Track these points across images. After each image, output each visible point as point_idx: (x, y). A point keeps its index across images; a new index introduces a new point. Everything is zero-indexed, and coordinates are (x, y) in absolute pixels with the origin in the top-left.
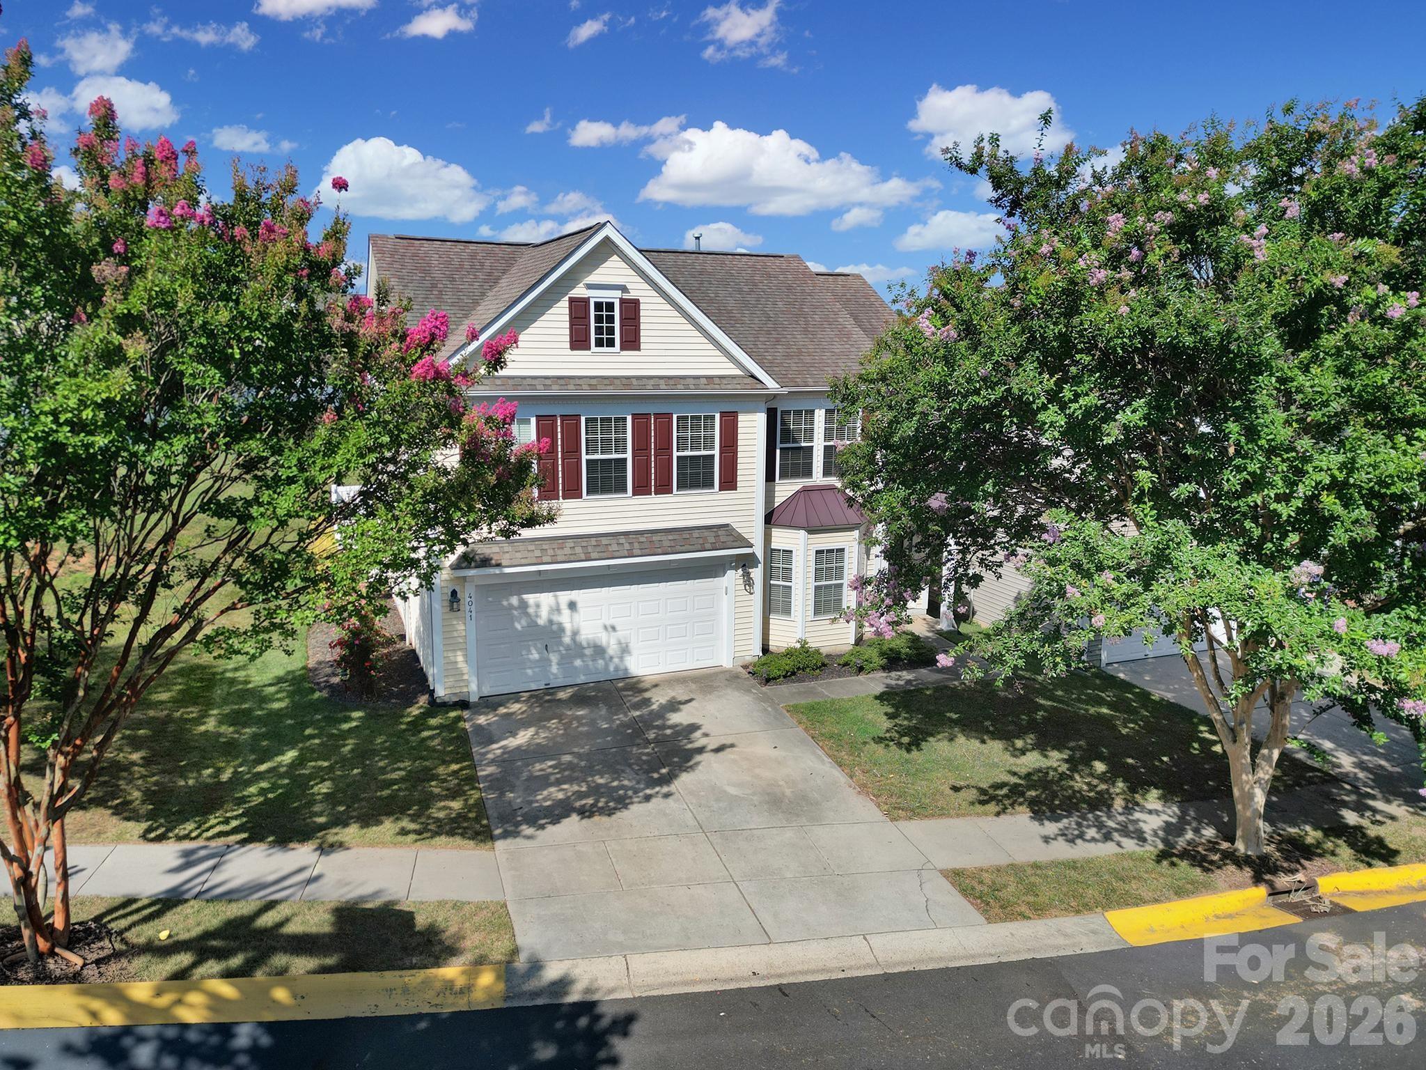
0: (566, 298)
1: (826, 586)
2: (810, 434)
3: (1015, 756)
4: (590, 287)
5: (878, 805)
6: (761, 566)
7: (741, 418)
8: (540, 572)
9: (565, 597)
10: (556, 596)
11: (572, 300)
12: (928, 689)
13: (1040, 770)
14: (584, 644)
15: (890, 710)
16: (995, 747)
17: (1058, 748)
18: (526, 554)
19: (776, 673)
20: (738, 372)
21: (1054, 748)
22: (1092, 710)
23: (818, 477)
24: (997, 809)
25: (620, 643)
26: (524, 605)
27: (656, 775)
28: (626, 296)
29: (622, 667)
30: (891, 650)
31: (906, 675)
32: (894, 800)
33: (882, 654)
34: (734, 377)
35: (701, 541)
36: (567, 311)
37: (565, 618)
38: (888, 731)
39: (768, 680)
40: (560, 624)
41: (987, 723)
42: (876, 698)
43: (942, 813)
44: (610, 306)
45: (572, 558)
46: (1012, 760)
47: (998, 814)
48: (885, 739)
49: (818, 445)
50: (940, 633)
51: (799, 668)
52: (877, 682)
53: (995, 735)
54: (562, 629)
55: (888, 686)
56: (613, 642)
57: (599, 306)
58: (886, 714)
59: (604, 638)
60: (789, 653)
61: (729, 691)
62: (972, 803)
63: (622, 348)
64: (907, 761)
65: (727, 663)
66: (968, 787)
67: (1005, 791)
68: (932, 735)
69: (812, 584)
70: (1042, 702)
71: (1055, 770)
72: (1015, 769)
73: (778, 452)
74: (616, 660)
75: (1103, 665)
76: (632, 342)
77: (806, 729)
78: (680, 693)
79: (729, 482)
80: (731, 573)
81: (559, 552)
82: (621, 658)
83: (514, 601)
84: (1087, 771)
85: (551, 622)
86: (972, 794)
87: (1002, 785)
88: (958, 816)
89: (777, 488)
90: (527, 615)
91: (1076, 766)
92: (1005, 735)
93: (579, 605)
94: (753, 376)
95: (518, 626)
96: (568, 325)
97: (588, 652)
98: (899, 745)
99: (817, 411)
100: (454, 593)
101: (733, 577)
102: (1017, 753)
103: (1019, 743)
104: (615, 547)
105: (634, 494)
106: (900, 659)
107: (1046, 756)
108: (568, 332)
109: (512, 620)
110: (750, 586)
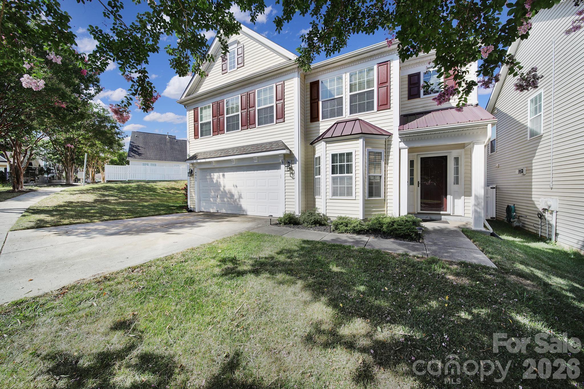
1: (341, 178)
2: (340, 90)
6: (298, 163)
7: (286, 84)
23: (346, 115)
28: (239, 45)
36: (221, 60)
44: (234, 52)
45: (216, 156)
49: (346, 95)
63: (238, 68)
69: (330, 175)
73: (320, 103)
76: (241, 64)
79: (280, 118)
80: (282, 167)
81: (214, 154)
89: (321, 125)
96: (221, 65)
99: (344, 75)
100: (192, 171)
104: (231, 152)
105: (242, 129)
108: (221, 68)
110: (293, 175)
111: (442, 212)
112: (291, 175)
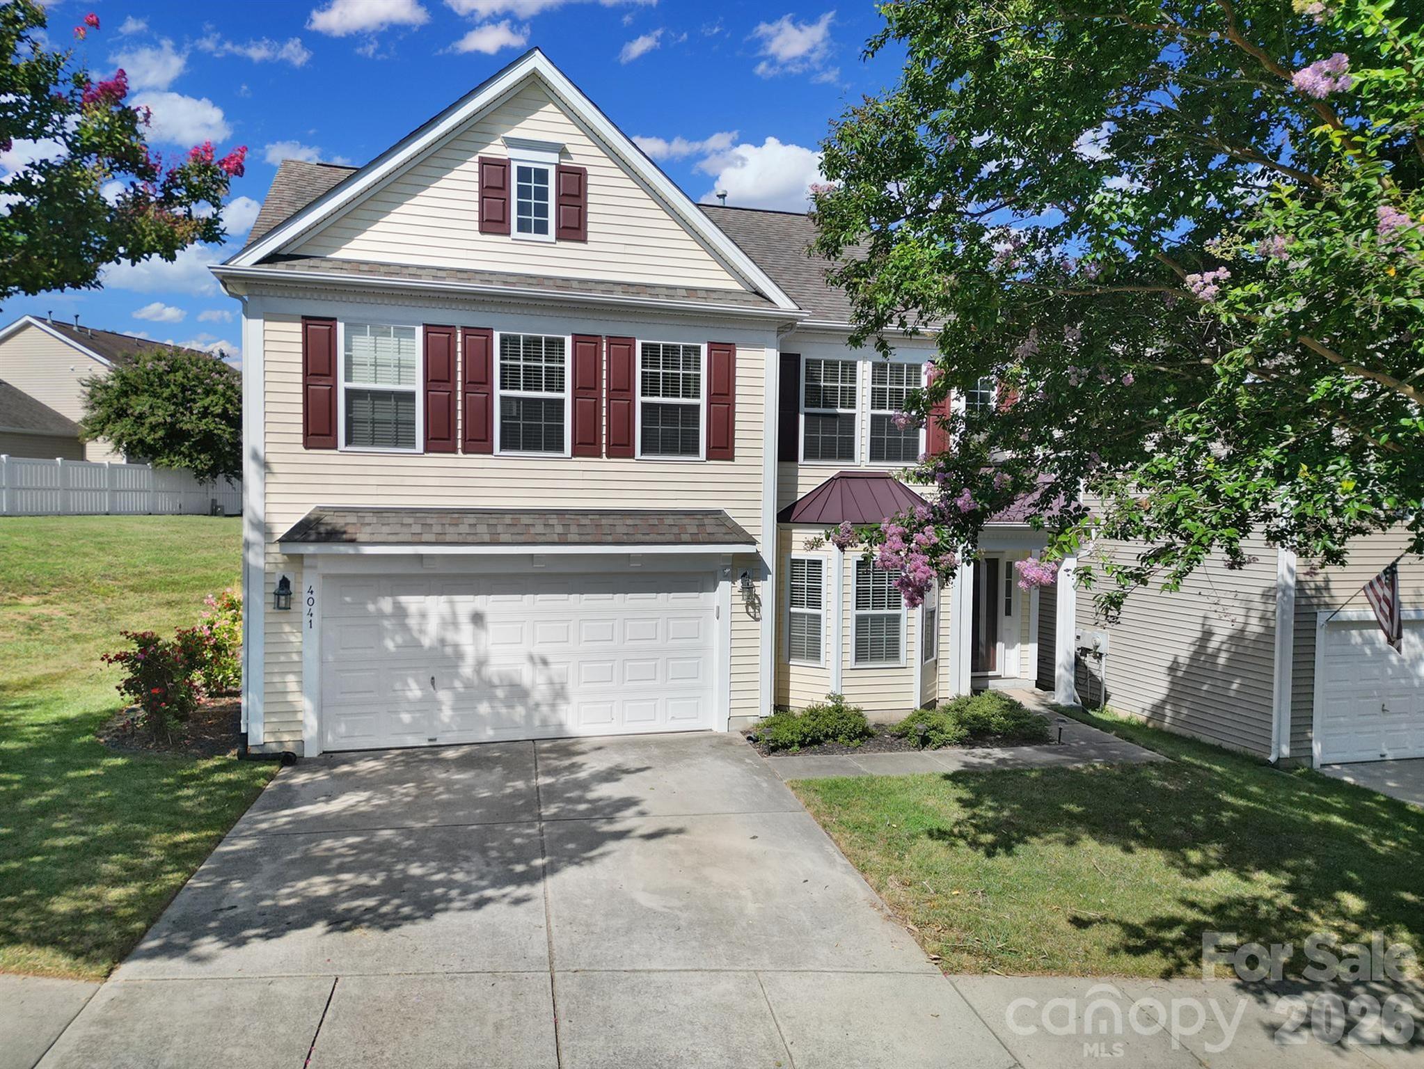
0: (476, 158)
1: (874, 617)
2: (850, 398)
3: (1192, 877)
4: (512, 143)
5: (922, 943)
6: (771, 578)
7: (740, 353)
8: (420, 557)
9: (466, 604)
10: (452, 602)
11: (483, 162)
12: (1032, 770)
13: (1240, 902)
14: (496, 681)
15: (966, 795)
16: (1152, 860)
17: (1270, 866)
18: (397, 529)
19: (786, 736)
20: (736, 286)
21: (1259, 867)
22: (1316, 818)
23: (862, 460)
24: (1165, 964)
25: (551, 683)
26: (401, 613)
27: (520, 868)
28: (565, 162)
29: (553, 720)
30: (976, 718)
31: (998, 753)
32: (952, 935)
33: (961, 722)
34: (728, 292)
35: (676, 530)
36: (476, 177)
37: (465, 636)
38: (957, 823)
39: (774, 750)
40: (456, 646)
41: (1135, 823)
42: (946, 777)
43: (1051, 965)
44: (542, 175)
45: (470, 539)
46: (1186, 883)
47: (1167, 975)
48: (951, 834)
49: (863, 413)
50: (1055, 708)
51: (827, 736)
52: (952, 759)
53: (1148, 841)
54: (459, 656)
55: (966, 765)
56: (541, 679)
57: (524, 173)
58: (959, 800)
59: (528, 676)
60: (814, 713)
61: (709, 760)
62: (1113, 951)
63: (559, 238)
64: (988, 871)
65: (718, 726)
66: (1104, 921)
67: (1176, 933)
68: (1035, 834)
69: (852, 613)
70: (1230, 799)
71: (1269, 902)
72: (1191, 897)
73: (802, 418)
74: (545, 709)
75: (1316, 765)
76: (573, 229)
77: (817, 815)
78: (630, 759)
79: (722, 448)
80: (724, 585)
81: (451, 530)
82: (553, 706)
83: (386, 604)
84: (1332, 908)
85: (443, 642)
86: (1114, 935)
87: (1172, 923)
88: (1084, 973)
89: (800, 472)
90: (405, 628)
91: (1308, 899)
92: (1172, 844)
93: (489, 618)
94: (758, 293)
95: (390, 645)
96: (476, 197)
97: (500, 693)
98: (974, 844)
99: (860, 364)
100: (285, 583)
101: (727, 592)
102: (1192, 870)
103: (1195, 856)
104: (540, 529)
105: (574, 454)
106: (989, 732)
107: (1247, 879)
108: (476, 207)
109: (380, 634)
110: (754, 608)
111: (990, 673)
112: (751, 610)
